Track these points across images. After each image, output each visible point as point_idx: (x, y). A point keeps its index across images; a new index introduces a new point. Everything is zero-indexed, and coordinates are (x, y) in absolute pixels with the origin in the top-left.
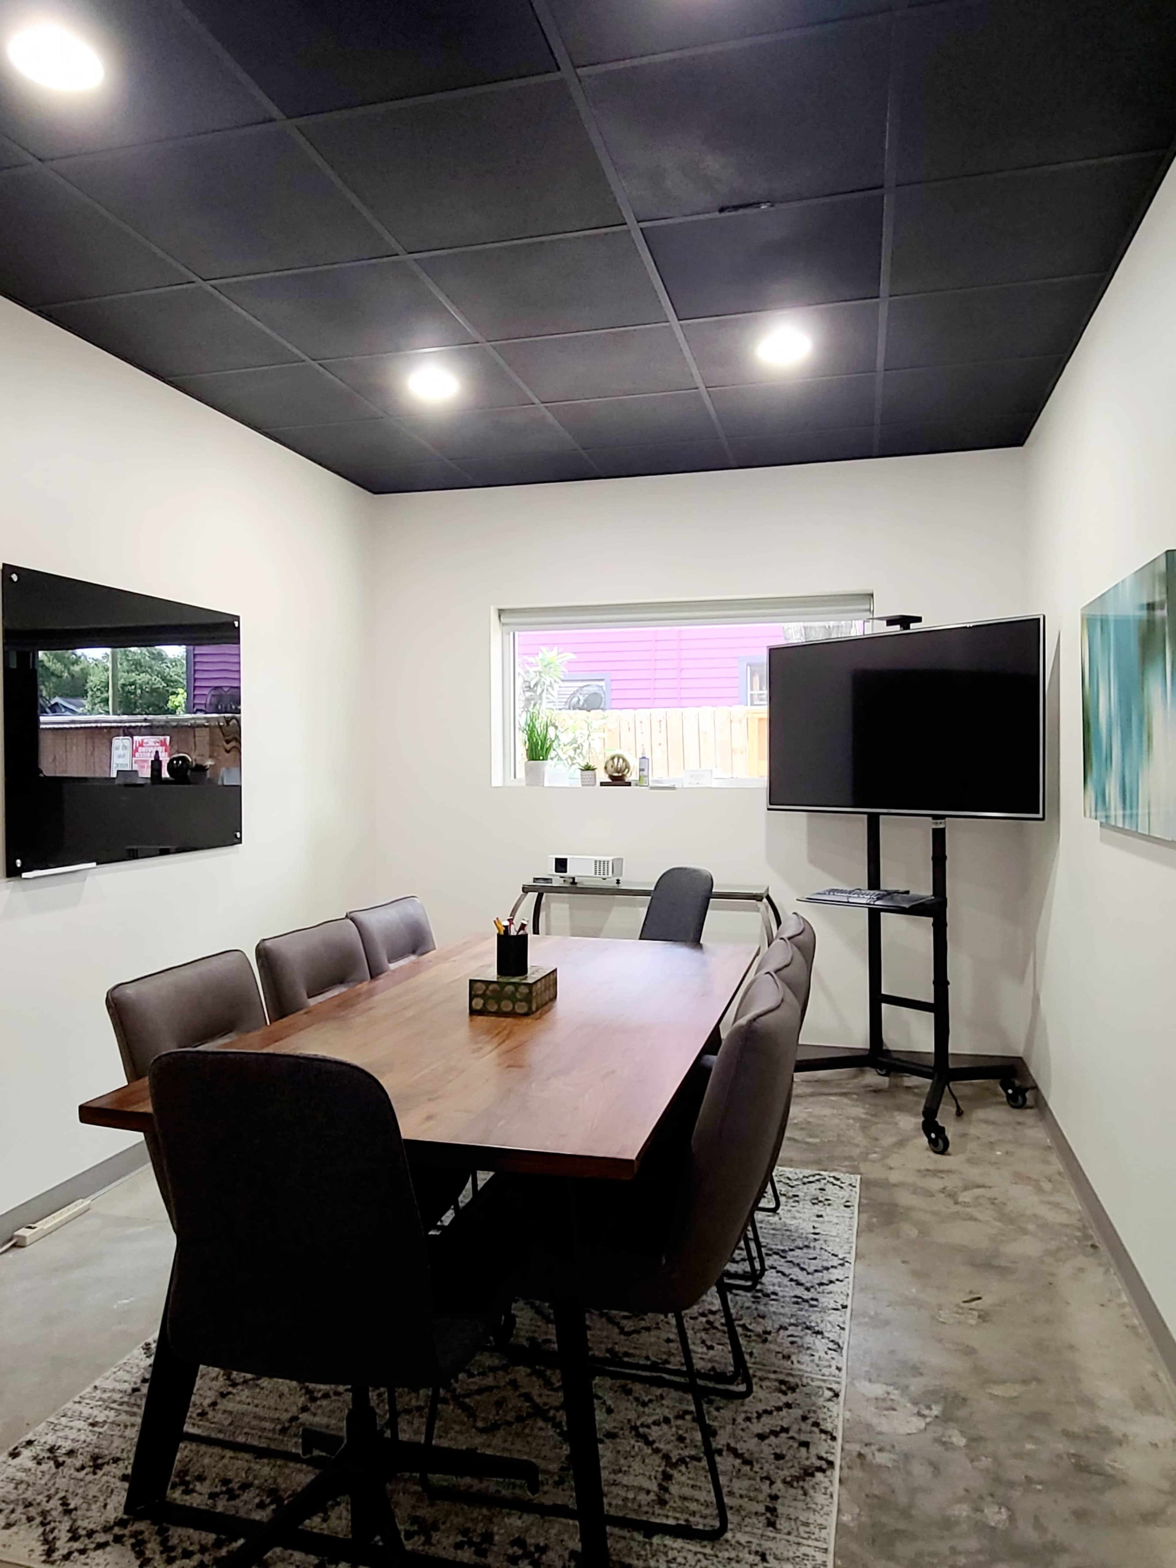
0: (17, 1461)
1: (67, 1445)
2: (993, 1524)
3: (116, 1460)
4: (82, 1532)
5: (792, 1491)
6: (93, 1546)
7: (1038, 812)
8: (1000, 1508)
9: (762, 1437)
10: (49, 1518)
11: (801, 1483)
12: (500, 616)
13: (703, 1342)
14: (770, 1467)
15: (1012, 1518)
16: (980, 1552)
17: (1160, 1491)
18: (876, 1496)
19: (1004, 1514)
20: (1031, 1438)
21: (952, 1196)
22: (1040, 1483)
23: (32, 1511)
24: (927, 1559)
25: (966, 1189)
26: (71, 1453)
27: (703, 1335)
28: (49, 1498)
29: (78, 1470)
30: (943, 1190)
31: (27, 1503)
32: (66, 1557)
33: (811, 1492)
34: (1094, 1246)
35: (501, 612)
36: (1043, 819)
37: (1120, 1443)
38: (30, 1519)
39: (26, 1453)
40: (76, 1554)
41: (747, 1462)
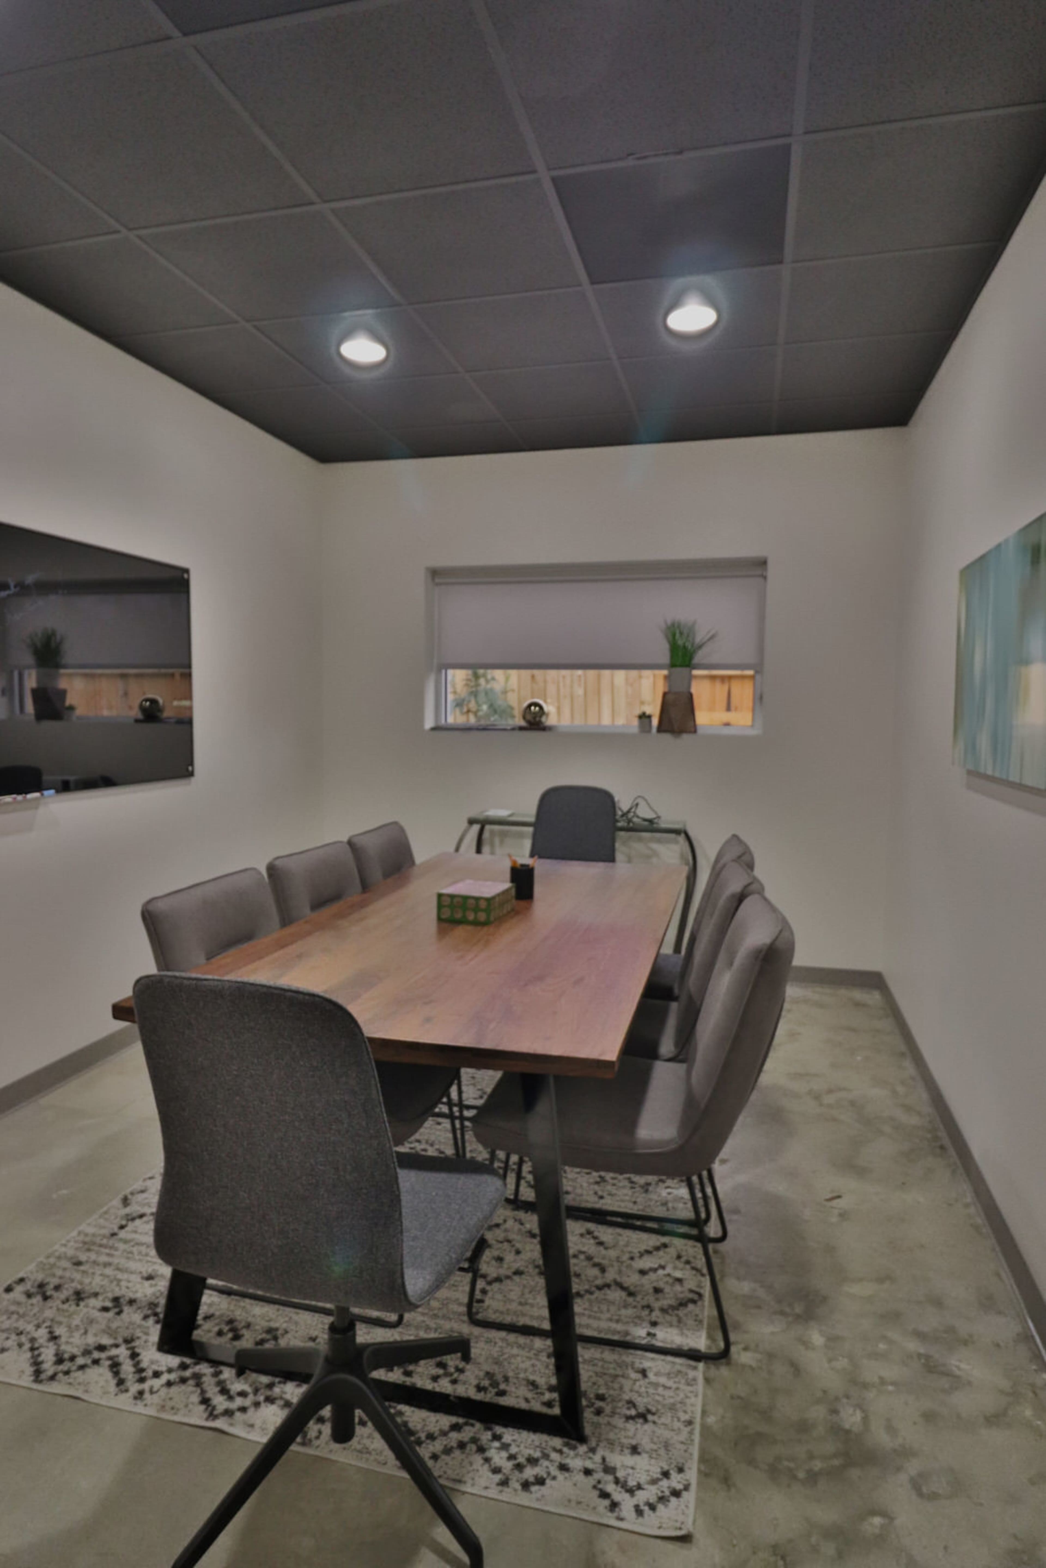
0: (11, 1295)
1: (55, 1281)
2: (847, 1427)
3: (96, 1295)
4: (66, 1356)
5: (668, 1318)
6: (74, 1368)
8: (855, 1411)
9: (643, 1272)
10: (36, 1345)
11: (676, 1312)
13: (596, 1193)
14: (651, 1299)
15: (865, 1420)
16: (835, 1456)
17: (1002, 1392)
18: (739, 1397)
19: (858, 1416)
20: (884, 1338)
21: (817, 1097)
22: (892, 1384)
23: (23, 1339)
24: (786, 1463)
25: (830, 1091)
26: (57, 1288)
27: (596, 1187)
28: (38, 1326)
29: (63, 1303)
30: (810, 1092)
31: (19, 1332)
32: (53, 1378)
33: (684, 1318)
34: (942, 1147)
37: (965, 1343)
38: (20, 1345)
39: (19, 1289)
40: (60, 1375)
41: (631, 1294)
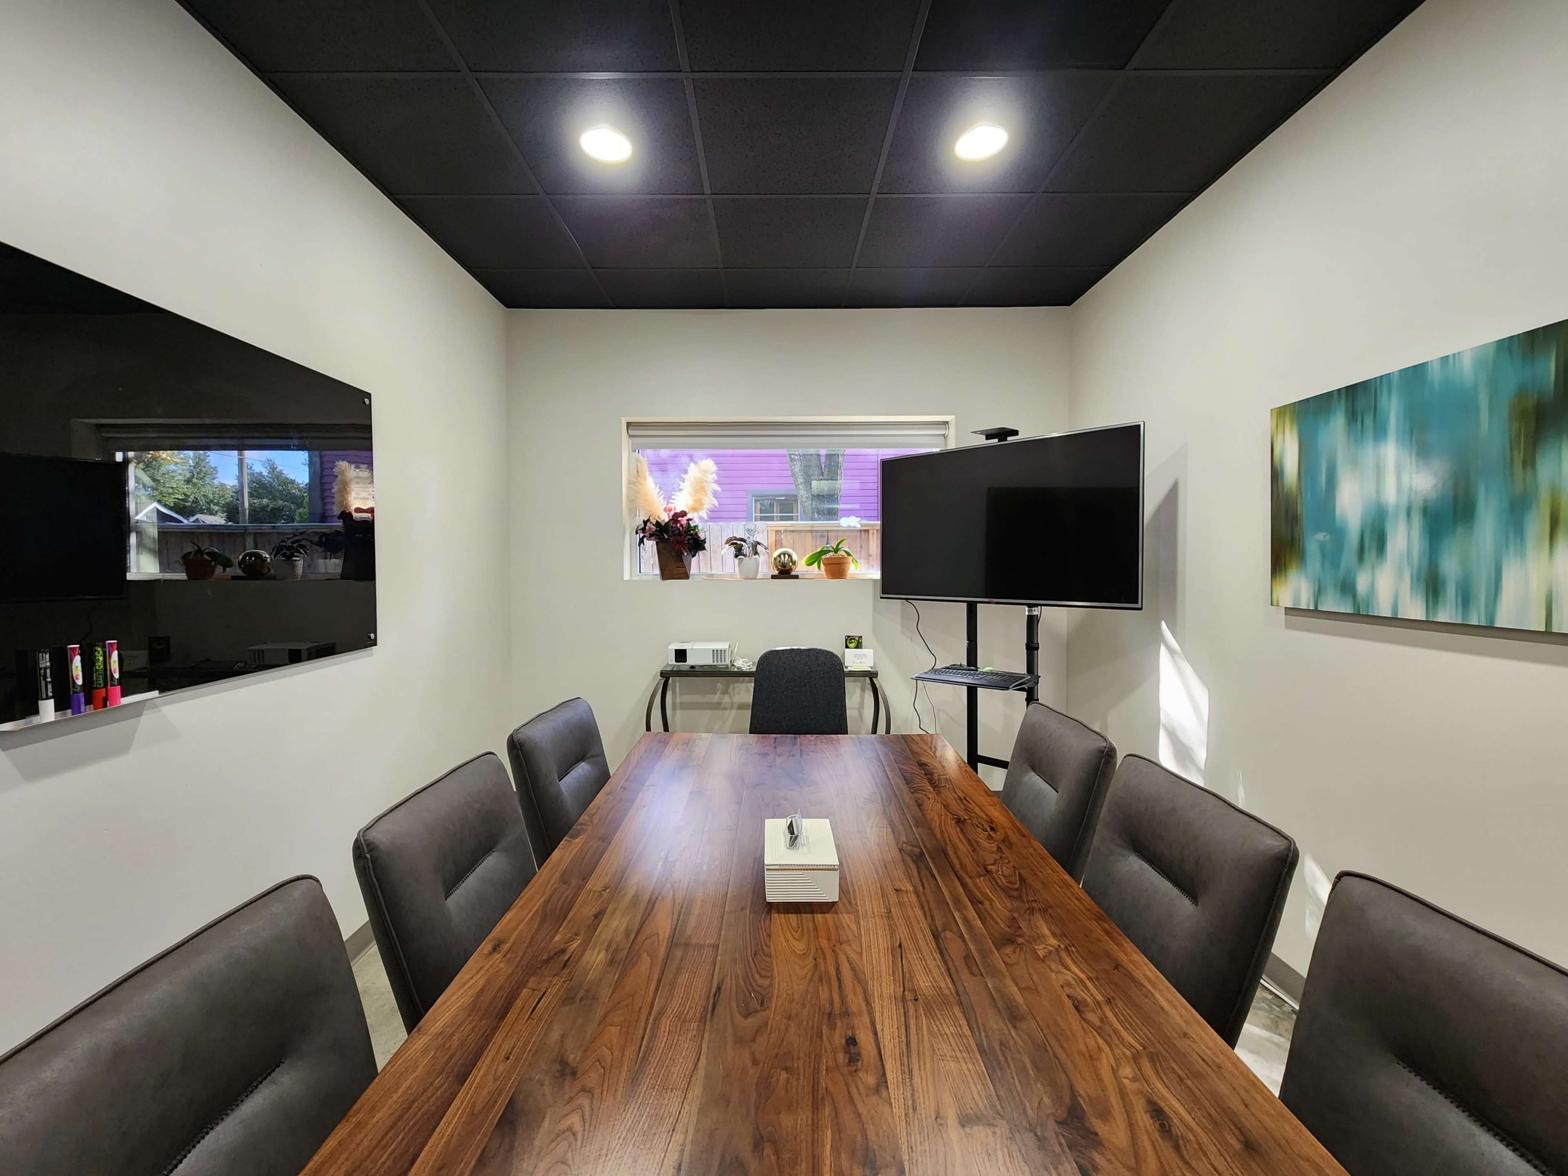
7: (1137, 603)
12: (627, 429)
35: (629, 425)
36: (1140, 609)
